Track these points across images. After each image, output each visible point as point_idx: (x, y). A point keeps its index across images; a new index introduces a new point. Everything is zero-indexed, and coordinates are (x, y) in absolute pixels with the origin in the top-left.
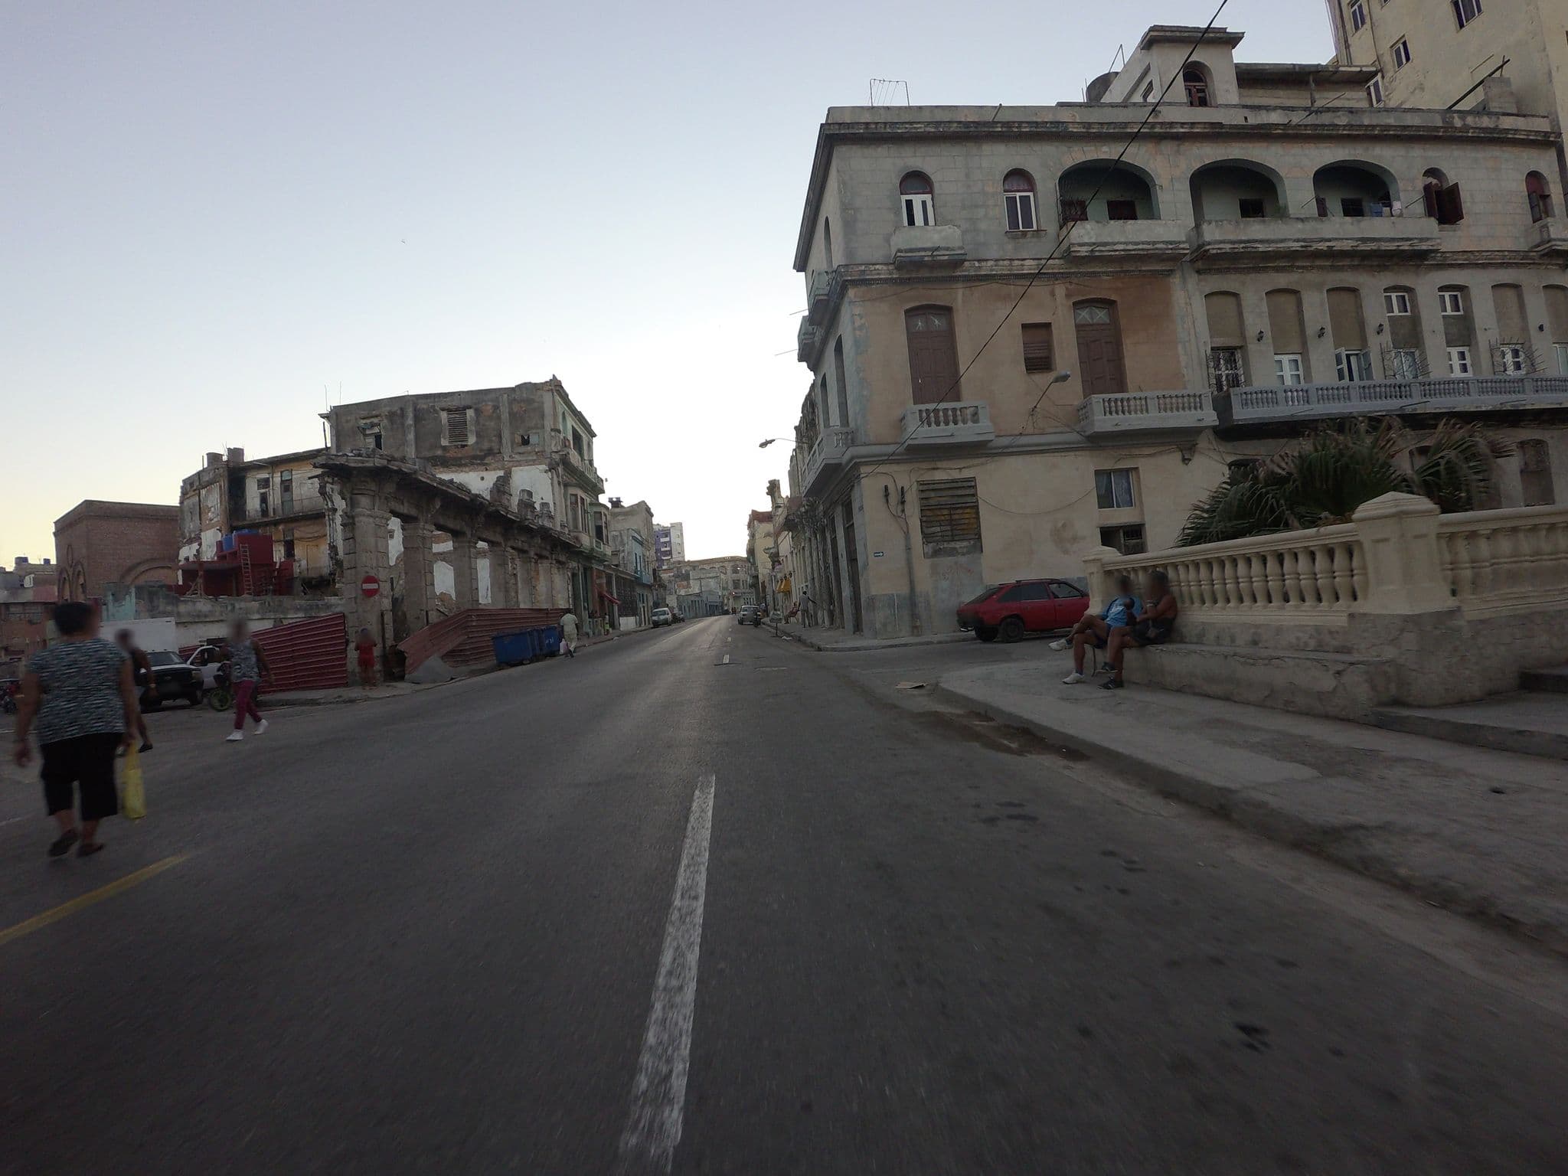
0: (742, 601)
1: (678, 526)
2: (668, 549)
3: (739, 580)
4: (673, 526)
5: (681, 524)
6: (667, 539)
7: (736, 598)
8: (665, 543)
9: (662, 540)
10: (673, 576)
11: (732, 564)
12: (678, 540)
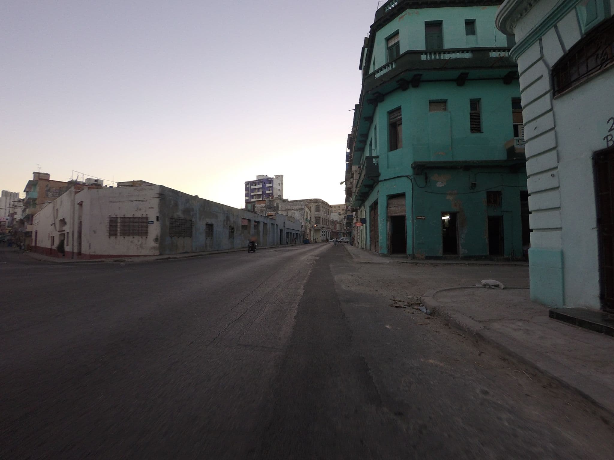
0: (321, 233)
1: (280, 178)
2: (271, 192)
3: (320, 217)
4: (277, 177)
5: (282, 176)
6: (270, 185)
7: (317, 231)
8: (269, 187)
9: (268, 185)
10: (265, 207)
11: (315, 205)
12: (279, 188)
